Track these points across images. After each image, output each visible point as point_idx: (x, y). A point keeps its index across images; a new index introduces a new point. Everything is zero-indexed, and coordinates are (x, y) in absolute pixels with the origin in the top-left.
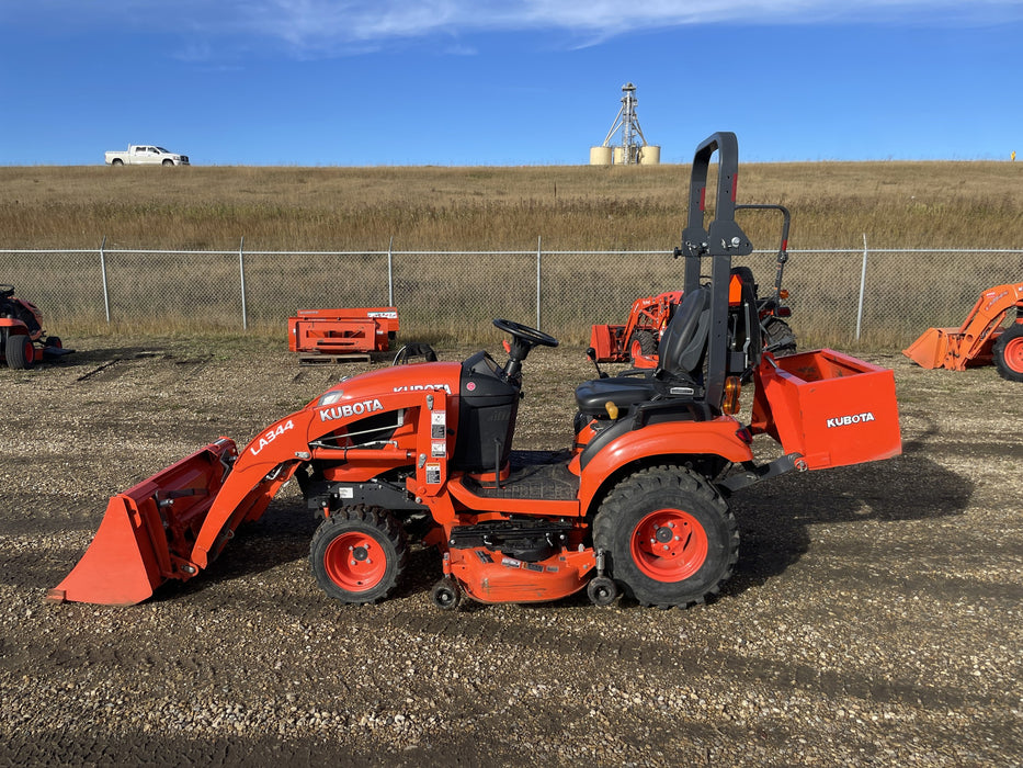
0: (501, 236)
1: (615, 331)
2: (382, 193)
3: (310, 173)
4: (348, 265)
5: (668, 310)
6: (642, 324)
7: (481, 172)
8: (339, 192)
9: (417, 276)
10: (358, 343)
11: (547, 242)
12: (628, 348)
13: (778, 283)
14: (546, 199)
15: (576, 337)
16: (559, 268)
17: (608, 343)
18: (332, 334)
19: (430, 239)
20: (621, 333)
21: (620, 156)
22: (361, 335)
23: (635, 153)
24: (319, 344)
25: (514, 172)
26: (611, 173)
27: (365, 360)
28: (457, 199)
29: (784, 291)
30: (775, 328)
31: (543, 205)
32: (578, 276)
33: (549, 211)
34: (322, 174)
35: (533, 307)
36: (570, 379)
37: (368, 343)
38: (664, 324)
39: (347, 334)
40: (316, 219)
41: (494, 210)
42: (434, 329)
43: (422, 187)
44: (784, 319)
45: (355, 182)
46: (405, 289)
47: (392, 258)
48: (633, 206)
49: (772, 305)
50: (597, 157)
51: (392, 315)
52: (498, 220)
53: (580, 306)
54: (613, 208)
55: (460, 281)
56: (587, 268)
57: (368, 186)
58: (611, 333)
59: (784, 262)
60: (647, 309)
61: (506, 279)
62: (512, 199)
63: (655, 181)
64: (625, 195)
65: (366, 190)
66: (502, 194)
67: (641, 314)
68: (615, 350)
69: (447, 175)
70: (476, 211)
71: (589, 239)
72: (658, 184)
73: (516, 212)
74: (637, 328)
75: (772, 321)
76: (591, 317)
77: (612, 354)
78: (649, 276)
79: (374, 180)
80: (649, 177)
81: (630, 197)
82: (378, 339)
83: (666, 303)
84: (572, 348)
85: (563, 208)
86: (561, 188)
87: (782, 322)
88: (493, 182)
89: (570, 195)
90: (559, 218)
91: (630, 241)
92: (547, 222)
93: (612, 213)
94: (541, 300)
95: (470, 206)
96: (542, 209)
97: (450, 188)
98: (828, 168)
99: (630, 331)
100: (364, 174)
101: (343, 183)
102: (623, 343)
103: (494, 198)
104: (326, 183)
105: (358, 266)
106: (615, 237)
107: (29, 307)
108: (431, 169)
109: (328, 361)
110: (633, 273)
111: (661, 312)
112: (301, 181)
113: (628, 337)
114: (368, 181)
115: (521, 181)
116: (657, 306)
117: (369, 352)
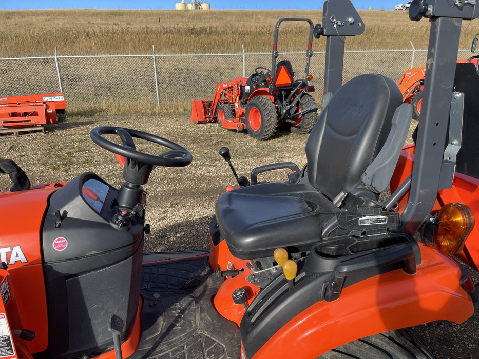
0: (130, 47)
1: (206, 104)
2: (58, 24)
3: (13, 14)
4: (34, 67)
5: (240, 90)
6: (223, 98)
7: (117, 13)
8: (31, 24)
9: (80, 71)
10: (34, 120)
11: (158, 50)
12: (215, 114)
13: (307, 71)
14: (154, 26)
15: (181, 107)
16: (167, 65)
17: (203, 111)
18: (14, 115)
19: (86, 49)
20: (210, 105)
21: (190, 7)
22: (35, 114)
23: (197, 5)
24: (4, 122)
25: (135, 13)
26: (189, 14)
27: (40, 131)
28: (103, 27)
29: (311, 75)
30: (306, 98)
31: (153, 30)
32: (179, 70)
33: (157, 33)
34: (21, 14)
35: (154, 89)
36: (183, 138)
37: (41, 119)
38: (237, 99)
39: (25, 114)
40: (12, 39)
41: (125, 33)
42: (92, 105)
43: (82, 21)
44: (311, 94)
45: (41, 18)
46: (71, 81)
47: (58, 60)
48: (203, 31)
49: (304, 85)
50: (179, 6)
51: (61, 98)
52: (128, 37)
53: (182, 88)
54: (192, 31)
55: (107, 75)
56: (183, 66)
57: (49, 20)
58: (204, 105)
59: (311, 56)
60: (225, 90)
61: (136, 72)
62: (135, 27)
63: (211, 18)
64: (198, 25)
65: (49, 22)
66: (130, 24)
67: (222, 93)
68: (207, 115)
69: (97, 14)
70: (114, 33)
71: (182, 48)
72: (213, 20)
73: (138, 33)
74: (220, 101)
75: (304, 94)
76: (189, 94)
77: (206, 118)
78: (218, 69)
79: (53, 17)
80: (209, 17)
81: (201, 26)
82: (48, 116)
83: (238, 85)
84: (180, 114)
85: (165, 31)
86: (162, 22)
87: (308, 94)
88: (124, 18)
89: (168, 25)
90: (164, 37)
91: (205, 50)
92: (157, 39)
93: (192, 34)
94: (158, 85)
95: (111, 30)
96: (153, 32)
97: (99, 21)
98: (294, 13)
99: (216, 104)
100: (47, 14)
101: (34, 19)
102: (212, 111)
103: (124, 26)
104: (24, 19)
105: (40, 67)
106: (196, 47)
108: (87, 11)
109: (12, 134)
110: (209, 67)
111: (235, 91)
112: (8, 18)
113: (215, 108)
114: (49, 17)
115: (140, 18)
116: (232, 87)
117: (42, 125)
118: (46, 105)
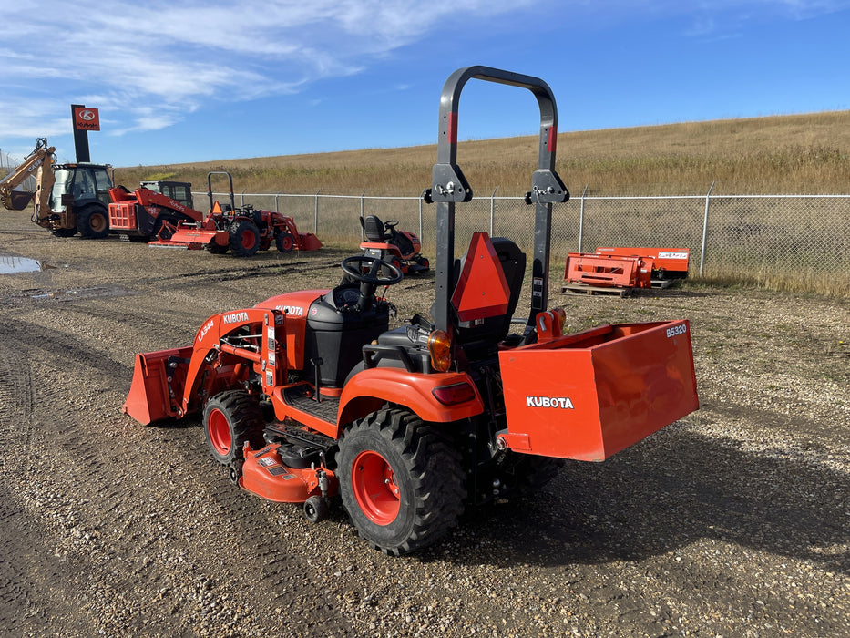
22: (620, 271)
24: (583, 277)
27: (617, 294)
39: (610, 270)
51: (683, 255)
107: (411, 238)
109: (585, 292)
117: (624, 287)
118: (641, 262)
